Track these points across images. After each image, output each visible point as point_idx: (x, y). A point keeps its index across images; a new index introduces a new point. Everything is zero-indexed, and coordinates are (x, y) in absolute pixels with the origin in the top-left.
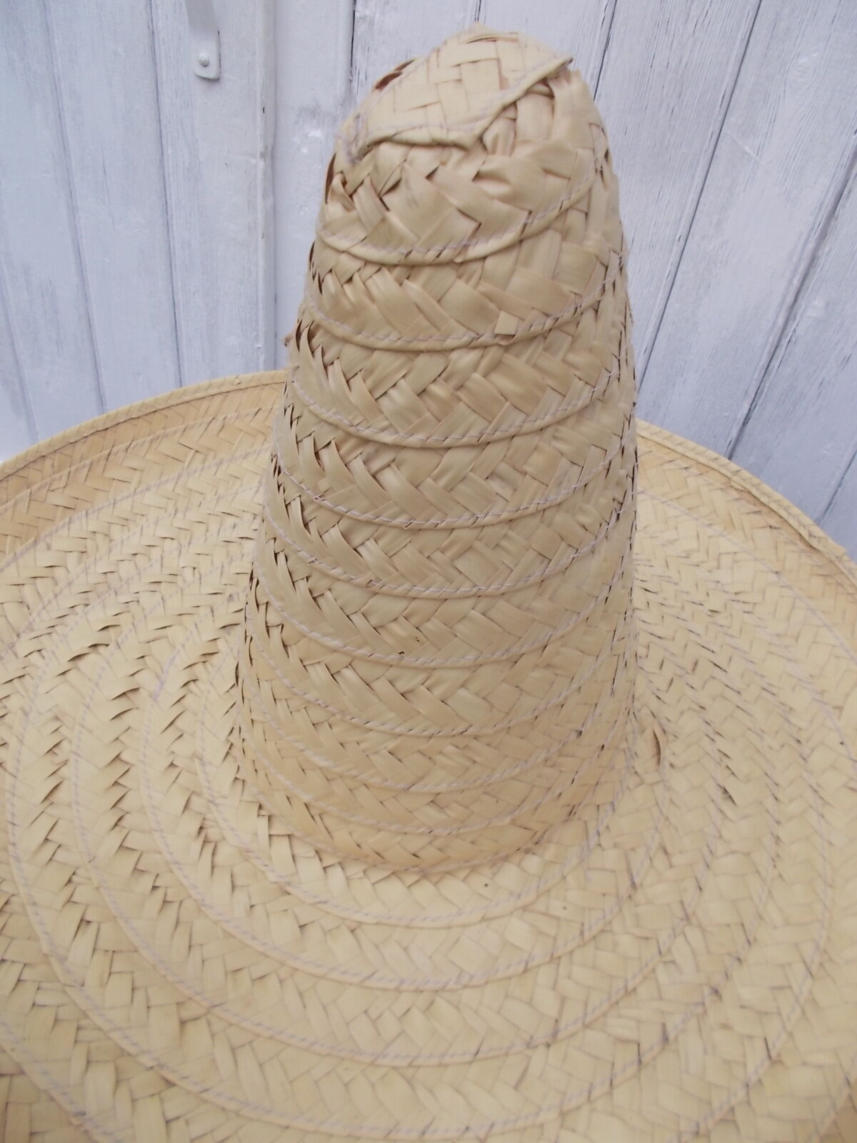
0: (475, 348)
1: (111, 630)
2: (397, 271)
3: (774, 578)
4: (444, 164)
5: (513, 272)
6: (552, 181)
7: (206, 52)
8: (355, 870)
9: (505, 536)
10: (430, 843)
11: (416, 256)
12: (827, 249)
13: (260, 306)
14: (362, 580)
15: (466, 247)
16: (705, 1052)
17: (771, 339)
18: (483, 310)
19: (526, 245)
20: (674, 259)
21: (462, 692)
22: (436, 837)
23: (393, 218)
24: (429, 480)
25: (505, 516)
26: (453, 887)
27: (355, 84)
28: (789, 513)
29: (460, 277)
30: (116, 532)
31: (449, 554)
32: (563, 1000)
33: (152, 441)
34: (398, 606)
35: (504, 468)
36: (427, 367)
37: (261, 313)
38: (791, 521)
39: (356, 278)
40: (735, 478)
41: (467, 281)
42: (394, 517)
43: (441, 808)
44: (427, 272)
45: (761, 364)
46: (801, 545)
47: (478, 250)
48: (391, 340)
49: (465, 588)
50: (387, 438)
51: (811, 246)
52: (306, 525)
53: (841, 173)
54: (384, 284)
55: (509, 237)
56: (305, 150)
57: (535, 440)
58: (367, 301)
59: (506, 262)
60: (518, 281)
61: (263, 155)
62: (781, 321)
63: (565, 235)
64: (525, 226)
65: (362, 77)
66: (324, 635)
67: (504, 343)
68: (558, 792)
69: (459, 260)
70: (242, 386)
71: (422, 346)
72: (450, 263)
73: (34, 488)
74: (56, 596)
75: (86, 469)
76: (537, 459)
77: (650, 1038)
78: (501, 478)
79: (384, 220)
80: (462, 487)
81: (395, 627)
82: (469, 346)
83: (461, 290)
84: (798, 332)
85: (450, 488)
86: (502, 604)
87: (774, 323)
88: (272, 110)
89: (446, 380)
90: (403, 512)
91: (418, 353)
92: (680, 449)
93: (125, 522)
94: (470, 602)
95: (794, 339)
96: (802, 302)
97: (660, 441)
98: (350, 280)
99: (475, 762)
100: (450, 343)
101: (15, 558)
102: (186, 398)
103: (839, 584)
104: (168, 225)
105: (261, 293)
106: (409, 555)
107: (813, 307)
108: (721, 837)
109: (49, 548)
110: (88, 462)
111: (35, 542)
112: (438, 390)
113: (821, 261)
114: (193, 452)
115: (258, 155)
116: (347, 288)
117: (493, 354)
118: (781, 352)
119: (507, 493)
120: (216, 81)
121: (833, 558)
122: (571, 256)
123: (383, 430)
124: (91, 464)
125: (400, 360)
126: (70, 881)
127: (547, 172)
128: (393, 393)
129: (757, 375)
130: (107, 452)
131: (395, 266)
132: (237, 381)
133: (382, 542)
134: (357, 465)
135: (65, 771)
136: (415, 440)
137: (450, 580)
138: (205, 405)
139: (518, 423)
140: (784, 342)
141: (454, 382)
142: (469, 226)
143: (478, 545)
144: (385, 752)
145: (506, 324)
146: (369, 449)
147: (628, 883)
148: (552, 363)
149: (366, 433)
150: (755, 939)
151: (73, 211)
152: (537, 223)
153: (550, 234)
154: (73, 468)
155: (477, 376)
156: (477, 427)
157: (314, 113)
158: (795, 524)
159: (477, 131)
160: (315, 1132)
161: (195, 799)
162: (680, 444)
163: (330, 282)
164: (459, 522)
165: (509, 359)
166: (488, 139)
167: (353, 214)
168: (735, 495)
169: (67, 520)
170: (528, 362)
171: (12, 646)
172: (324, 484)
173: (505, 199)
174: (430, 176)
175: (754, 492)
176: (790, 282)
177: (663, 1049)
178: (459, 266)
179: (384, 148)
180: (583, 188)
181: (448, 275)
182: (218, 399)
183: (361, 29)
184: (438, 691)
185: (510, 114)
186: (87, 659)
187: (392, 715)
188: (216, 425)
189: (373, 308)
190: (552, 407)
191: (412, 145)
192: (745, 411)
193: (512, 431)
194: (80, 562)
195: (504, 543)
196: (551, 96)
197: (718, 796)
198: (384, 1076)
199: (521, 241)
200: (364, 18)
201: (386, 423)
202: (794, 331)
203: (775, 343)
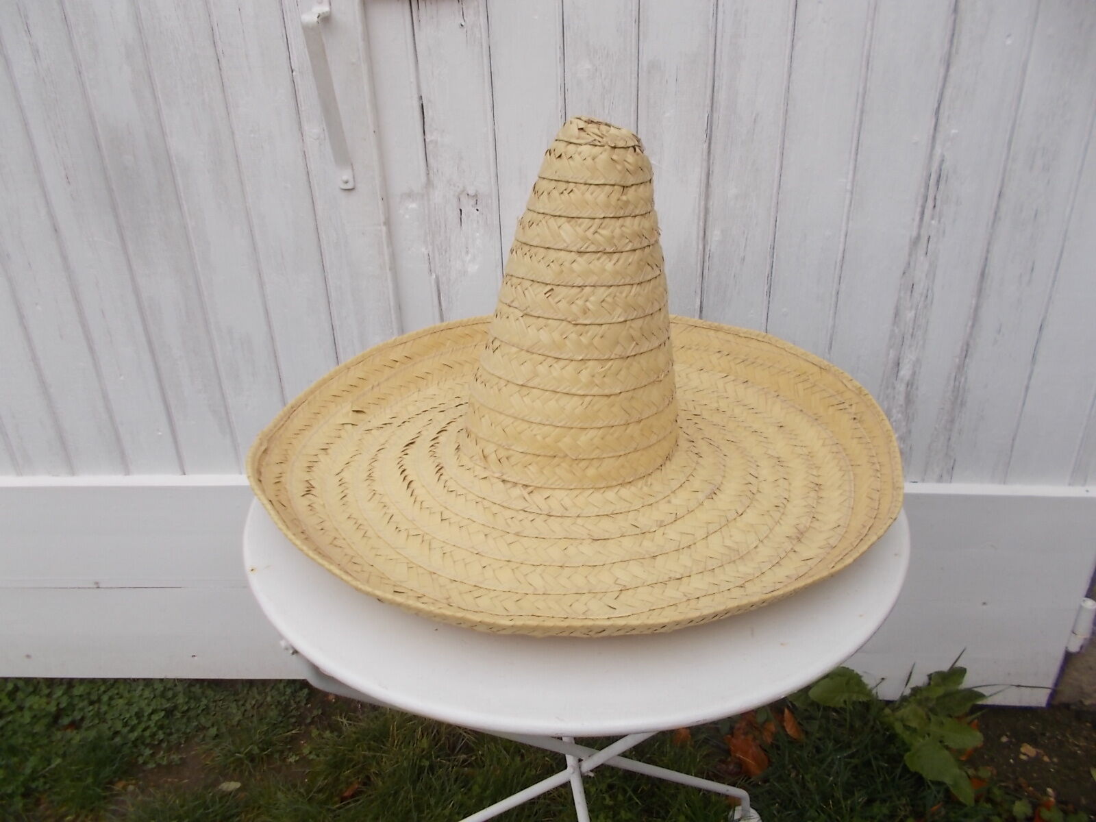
7: (346, 175)
12: (711, 203)
13: (392, 312)
17: (699, 258)
27: (431, 175)
37: (393, 317)
45: (698, 274)
51: (703, 203)
53: (705, 164)
56: (407, 217)
61: (385, 224)
62: (701, 247)
65: (435, 170)
84: (712, 250)
87: (698, 248)
88: (386, 199)
95: (711, 256)
96: (708, 233)
105: (392, 304)
107: (715, 235)
113: (711, 210)
115: (382, 224)
118: (707, 264)
120: (352, 189)
129: (698, 280)
140: (707, 259)
151: (262, 285)
157: (410, 195)
176: (698, 224)
183: (430, 147)
192: (699, 303)
200: (431, 141)
202: (710, 250)
203: (702, 260)
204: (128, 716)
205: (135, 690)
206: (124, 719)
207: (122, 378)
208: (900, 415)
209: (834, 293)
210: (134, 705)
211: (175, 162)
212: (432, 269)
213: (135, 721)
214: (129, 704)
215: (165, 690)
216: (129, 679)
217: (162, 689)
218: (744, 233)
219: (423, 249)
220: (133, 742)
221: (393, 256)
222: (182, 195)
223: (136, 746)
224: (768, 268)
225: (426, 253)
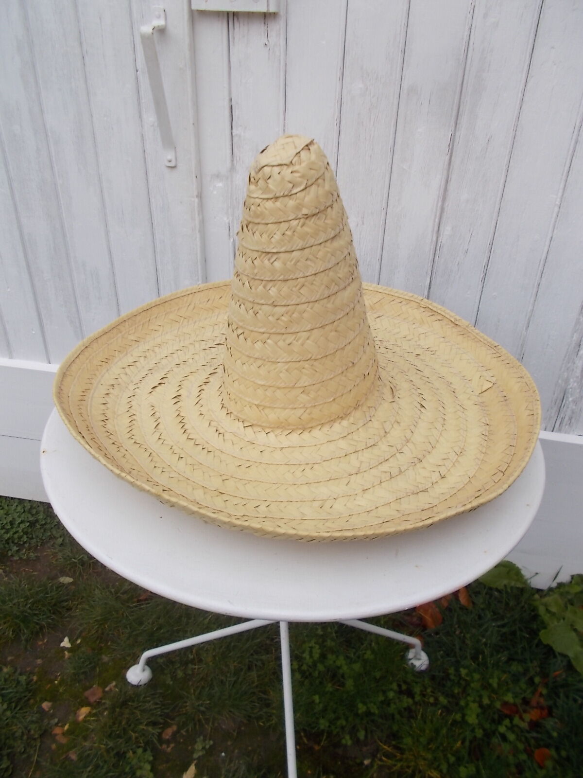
0: (297, 219)
1: (164, 379)
2: (273, 200)
3: (442, 339)
4: (282, 170)
5: (305, 197)
6: (313, 172)
7: (170, 156)
8: (278, 431)
9: (314, 280)
10: (305, 412)
11: (277, 195)
12: (447, 204)
13: (199, 264)
14: (271, 302)
15: (291, 191)
16: (416, 474)
17: (432, 247)
18: (298, 207)
19: (307, 189)
20: (383, 217)
21: (308, 341)
22: (307, 408)
23: (271, 186)
24: (289, 263)
25: (313, 272)
26: (316, 432)
27: (235, 162)
28: (445, 313)
29: (290, 199)
30: (157, 349)
31: (298, 288)
32: (361, 462)
33: (166, 314)
34: (284, 309)
35: (311, 257)
36: (284, 226)
38: (447, 316)
39: (261, 204)
40: (422, 303)
41: (293, 200)
42: (280, 276)
43: (308, 394)
44: (281, 199)
45: (430, 259)
46: (453, 325)
47: (294, 191)
48: (273, 220)
49: (304, 300)
50: (275, 250)
51: (440, 204)
52: (251, 288)
53: (445, 172)
54: (269, 204)
55: (302, 187)
56: (215, 192)
57: (319, 247)
58: (265, 210)
59: (303, 193)
60: (307, 199)
61: (197, 196)
62: (434, 239)
63: (318, 186)
64: (306, 184)
65: (238, 158)
66: (260, 328)
67: (306, 217)
68: (349, 389)
69: (290, 194)
70: (200, 290)
71: (282, 220)
72: (287, 196)
73: (123, 333)
74: (139, 371)
75: (142, 326)
76: (320, 254)
77: (395, 471)
78: (311, 260)
79: (267, 187)
80: (299, 264)
81: (283, 318)
82: (296, 219)
83: (291, 203)
84: (443, 242)
85: (295, 264)
86: (316, 305)
87: (432, 240)
88: (199, 177)
89: (290, 229)
90: (281, 274)
91: (281, 222)
92: (396, 295)
93: (160, 346)
94: (306, 304)
95: (442, 246)
96: (441, 228)
97: (388, 293)
98: (259, 205)
99: (316, 371)
100: (290, 218)
101: (120, 360)
102: (178, 296)
103: (468, 336)
104: (153, 234)
105: (199, 257)
106: (285, 289)
107: (447, 230)
108: (420, 418)
109: (132, 356)
110: (142, 323)
111: (126, 354)
112: (289, 233)
113: (446, 210)
114: (183, 318)
115: (195, 197)
116: (259, 208)
117: (302, 221)
118: (438, 252)
119: (313, 265)
120: (174, 167)
121: (465, 327)
122: (321, 191)
123: (273, 248)
124: (143, 324)
125: (276, 225)
126: (171, 449)
127: (311, 169)
128: (275, 236)
129: (430, 264)
130: (148, 319)
131: (272, 199)
132: (198, 288)
133: (276, 287)
134: (266, 262)
135: (159, 420)
136: (283, 250)
137: (299, 297)
138: (185, 298)
139: (313, 241)
140: (438, 248)
141: (292, 231)
142: (291, 185)
143: (306, 284)
144: (284, 371)
145: (305, 211)
146: (270, 255)
147: (384, 432)
148: (321, 223)
149: (268, 250)
150: (435, 447)
151: (107, 233)
152: (310, 183)
153: (314, 186)
154: (136, 326)
155: (299, 228)
156: (301, 244)
157: (218, 176)
158: (448, 317)
159: (290, 160)
160: (276, 501)
161: (212, 422)
162: (396, 292)
163: (253, 208)
164: (299, 276)
165: (307, 221)
166: (293, 162)
167: (258, 187)
168: (423, 310)
169: (137, 345)
170: (313, 222)
171: (127, 387)
172: (256, 271)
173: (300, 177)
174: (279, 173)
175: (430, 307)
176: (435, 221)
177: (400, 474)
178: (290, 196)
179: (265, 168)
180: (322, 172)
181: (286, 199)
182: (191, 296)
183: (235, 139)
184: (300, 342)
185: (298, 155)
186: (158, 388)
187: (285, 354)
188: (192, 307)
189: (267, 212)
190: (322, 237)
191: (273, 166)
192: (429, 282)
193: (311, 245)
194: (145, 360)
195: (314, 282)
196: (309, 149)
197: (419, 406)
198: (298, 487)
199: (306, 188)
200: (237, 135)
201: (274, 246)
202: (441, 242)
203: (434, 249)
204: (5, 522)
205: (12, 505)
206: (2, 524)
207: (9, 290)
208: (575, 384)
209: (536, 284)
210: (10, 516)
211: (50, 134)
212: (231, 235)
213: (9, 527)
214: (7, 514)
215: (31, 508)
216: (8, 497)
217: (29, 507)
218: (470, 231)
219: (225, 219)
220: (6, 540)
221: (203, 222)
222: (54, 159)
223: (8, 544)
224: (486, 260)
225: (227, 221)
